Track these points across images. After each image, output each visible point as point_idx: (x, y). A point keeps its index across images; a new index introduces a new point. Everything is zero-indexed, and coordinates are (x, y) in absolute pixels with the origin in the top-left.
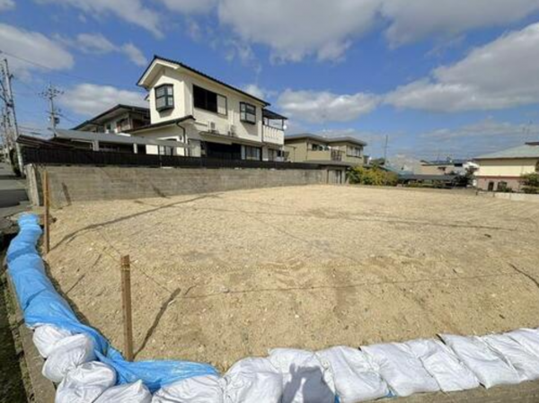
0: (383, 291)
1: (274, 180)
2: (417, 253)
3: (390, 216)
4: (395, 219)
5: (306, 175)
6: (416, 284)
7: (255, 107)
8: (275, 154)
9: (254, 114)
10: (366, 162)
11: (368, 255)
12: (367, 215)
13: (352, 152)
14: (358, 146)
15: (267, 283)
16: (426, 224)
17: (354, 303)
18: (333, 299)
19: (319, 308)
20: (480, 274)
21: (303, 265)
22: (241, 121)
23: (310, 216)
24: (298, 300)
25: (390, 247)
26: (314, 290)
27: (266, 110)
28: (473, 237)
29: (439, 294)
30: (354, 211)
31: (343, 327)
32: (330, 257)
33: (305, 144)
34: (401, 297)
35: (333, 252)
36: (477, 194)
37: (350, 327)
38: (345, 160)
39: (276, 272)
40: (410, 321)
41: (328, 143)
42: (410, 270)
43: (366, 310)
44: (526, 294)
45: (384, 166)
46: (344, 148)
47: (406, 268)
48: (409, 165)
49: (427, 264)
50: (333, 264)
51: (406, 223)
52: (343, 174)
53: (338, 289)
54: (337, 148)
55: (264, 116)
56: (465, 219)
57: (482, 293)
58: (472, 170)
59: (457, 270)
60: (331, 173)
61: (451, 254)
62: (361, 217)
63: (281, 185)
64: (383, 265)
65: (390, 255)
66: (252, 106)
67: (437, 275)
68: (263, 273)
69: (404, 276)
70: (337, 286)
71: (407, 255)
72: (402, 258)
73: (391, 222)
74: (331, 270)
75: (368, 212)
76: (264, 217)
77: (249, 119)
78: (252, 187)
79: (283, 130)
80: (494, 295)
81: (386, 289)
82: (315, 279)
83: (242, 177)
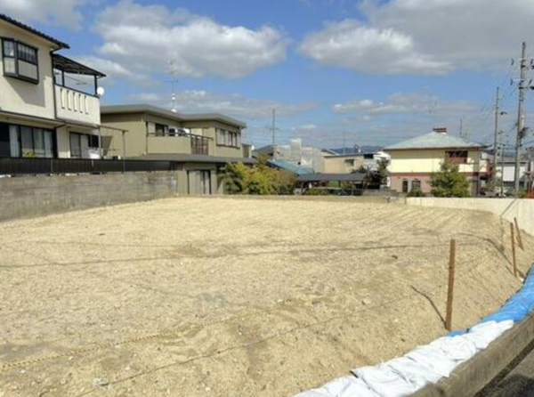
0: (297, 339)
1: (90, 195)
2: (327, 288)
3: (291, 244)
4: (298, 248)
5: (151, 182)
6: (328, 324)
7: (36, 50)
8: (84, 141)
9: (36, 63)
10: (246, 154)
11: (276, 301)
12: (262, 245)
13: (224, 139)
14: (232, 128)
15: (160, 360)
16: (335, 250)
17: (269, 358)
18: (244, 360)
19: (232, 374)
20: (386, 301)
21: (199, 328)
22: (7, 75)
23: (179, 258)
24: (204, 371)
25: (297, 286)
26: (221, 355)
27: (57, 56)
28: (381, 260)
29: (350, 329)
30: (243, 241)
31: (261, 387)
32: (229, 312)
33: (143, 123)
34: (315, 341)
35: (232, 304)
36: (388, 200)
37: (268, 386)
38: (214, 153)
39: (165, 344)
40: (325, 364)
41: (182, 123)
42: (321, 309)
43: (282, 363)
44: (421, 313)
45: (273, 161)
46: (211, 132)
47: (317, 308)
48: (307, 156)
49: (337, 300)
50: (235, 320)
51: (312, 251)
52: (214, 177)
53: (248, 347)
54: (198, 132)
55: (54, 66)
56: (375, 238)
57: (386, 321)
58: (384, 163)
59: (365, 301)
60: (193, 175)
61: (360, 284)
62: (255, 251)
63: (104, 204)
64: (292, 310)
65: (298, 297)
66: (29, 47)
67: (347, 310)
68: (149, 348)
69: (316, 318)
70: (246, 345)
71: (317, 293)
72: (312, 297)
73: (294, 253)
74: (236, 328)
75: (263, 240)
76: (101, 268)
77: (22, 73)
78: (45, 212)
79: (96, 95)
80: (396, 320)
81: (299, 335)
82: (219, 341)
83: (18, 192)
